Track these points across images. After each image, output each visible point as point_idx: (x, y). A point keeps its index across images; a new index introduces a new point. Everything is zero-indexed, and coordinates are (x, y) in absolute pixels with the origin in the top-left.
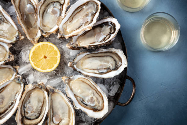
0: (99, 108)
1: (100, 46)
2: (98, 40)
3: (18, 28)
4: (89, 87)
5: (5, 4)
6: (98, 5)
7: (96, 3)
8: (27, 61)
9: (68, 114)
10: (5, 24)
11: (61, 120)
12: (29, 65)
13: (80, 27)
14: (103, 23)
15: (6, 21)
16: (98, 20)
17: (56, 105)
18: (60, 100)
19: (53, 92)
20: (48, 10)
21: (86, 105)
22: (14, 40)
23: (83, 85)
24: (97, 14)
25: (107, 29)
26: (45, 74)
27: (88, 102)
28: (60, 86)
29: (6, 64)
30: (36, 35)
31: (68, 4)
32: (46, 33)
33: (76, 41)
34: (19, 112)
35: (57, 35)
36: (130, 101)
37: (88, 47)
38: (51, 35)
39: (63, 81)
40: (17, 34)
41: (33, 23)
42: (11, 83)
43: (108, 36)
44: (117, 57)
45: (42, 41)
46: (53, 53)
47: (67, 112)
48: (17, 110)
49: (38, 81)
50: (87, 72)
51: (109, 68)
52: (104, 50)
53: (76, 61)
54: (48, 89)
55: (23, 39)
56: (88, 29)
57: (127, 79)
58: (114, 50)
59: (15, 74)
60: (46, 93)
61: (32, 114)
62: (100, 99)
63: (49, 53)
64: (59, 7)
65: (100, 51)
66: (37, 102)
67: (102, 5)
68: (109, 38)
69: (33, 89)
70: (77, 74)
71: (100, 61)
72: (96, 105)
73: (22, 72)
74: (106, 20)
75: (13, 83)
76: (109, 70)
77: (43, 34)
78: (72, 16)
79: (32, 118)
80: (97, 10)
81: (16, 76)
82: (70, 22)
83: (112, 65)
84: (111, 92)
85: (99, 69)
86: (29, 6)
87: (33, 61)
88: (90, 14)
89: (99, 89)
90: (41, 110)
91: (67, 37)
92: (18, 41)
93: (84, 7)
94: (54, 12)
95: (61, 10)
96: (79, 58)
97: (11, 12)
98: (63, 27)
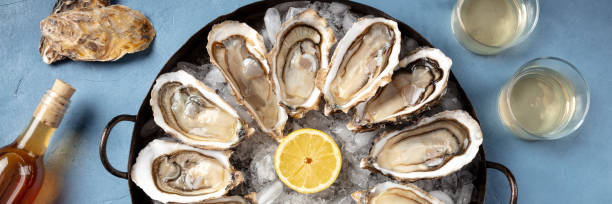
1: (419, 112)
2: (410, 103)
3: (238, 113)
5: (197, 70)
6: (392, 30)
7: (388, 26)
12: (278, 185)
13: (365, 83)
14: (411, 64)
15: (209, 105)
16: (401, 58)
20: (293, 62)
22: (236, 139)
24: (397, 49)
25: (423, 76)
30: (277, 119)
31: (331, 40)
32: (298, 109)
33: (364, 113)
35: (321, 110)
37: (395, 120)
39: (357, 200)
40: (239, 126)
41: (264, 95)
43: (430, 89)
44: (456, 127)
45: (291, 131)
46: (323, 148)
50: (403, 172)
51: (446, 154)
52: (429, 120)
53: (374, 155)
55: (254, 135)
56: (383, 84)
57: (488, 167)
58: (449, 114)
63: (317, 149)
64: (313, 51)
65: (419, 125)
67: (402, 26)
68: (433, 92)
71: (423, 142)
74: (415, 57)
76: (447, 157)
77: (294, 113)
78: (344, 64)
80: (394, 39)
82: (343, 76)
83: (451, 145)
85: (427, 160)
86: (247, 62)
87: (284, 175)
88: (380, 52)
91: (345, 108)
92: (243, 140)
93: (365, 39)
94: (305, 64)
95: (318, 57)
96: (379, 145)
97: (215, 84)
98: (330, 91)
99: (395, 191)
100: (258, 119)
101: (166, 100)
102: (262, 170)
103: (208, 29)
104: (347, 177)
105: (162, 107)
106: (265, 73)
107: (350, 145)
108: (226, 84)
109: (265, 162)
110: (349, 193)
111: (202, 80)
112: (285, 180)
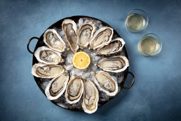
0: (113, 90)
1: (113, 54)
2: (112, 51)
3: (66, 44)
4: (107, 78)
5: (58, 30)
6: (112, 31)
7: (111, 30)
8: (71, 63)
9: (94, 94)
10: (58, 41)
11: (91, 97)
13: (101, 43)
14: (115, 41)
15: (58, 40)
16: (112, 39)
17: (87, 88)
18: (90, 85)
19: (86, 81)
20: (83, 34)
21: (105, 88)
22: (64, 50)
23: (103, 77)
24: (111, 36)
25: (117, 45)
26: (81, 70)
27: (106, 86)
28: (89, 77)
29: (59, 64)
30: (76, 48)
31: (95, 30)
32: (82, 47)
33: (99, 51)
34: (66, 92)
35: (88, 48)
36: (131, 86)
37: (106, 55)
38: (85, 48)
39: (92, 74)
40: (65, 47)
41: (74, 41)
42: (62, 75)
43: (118, 49)
44: (122, 61)
45: (79, 51)
46: (86, 58)
47: (94, 92)
48: (65, 91)
49: (77, 74)
50: (105, 69)
52: (116, 57)
53: (99, 63)
54: (83, 79)
56: (106, 45)
57: (129, 73)
58: (121, 57)
59: (64, 70)
60: (82, 81)
61: (74, 93)
62: (113, 85)
63: (84, 58)
64: (90, 32)
65: (113, 57)
66: (77, 86)
67: (114, 31)
69: (75, 79)
70: (99, 70)
71: (113, 63)
72: (111, 89)
73: (68, 69)
74: (116, 40)
75: (63, 75)
76: (118, 68)
77: (80, 47)
78: (97, 37)
79: (74, 95)
80: (111, 33)
81: (64, 71)
82: (96, 40)
83: (120, 65)
84: (119, 81)
85: (113, 67)
86: (71, 31)
87: (74, 63)
88: (107, 36)
89: (113, 79)
90: (79, 91)
91: (94, 49)
92: (66, 51)
93: (104, 32)
94: (86, 35)
95: (90, 34)
96: (101, 61)
97: (61, 35)
98: (92, 44)
99: (103, 73)
100: (70, 46)
101: (48, 36)
102: (69, 60)
103: (63, 20)
104: (91, 67)
105: (46, 37)
106: (75, 35)
107: (93, 59)
108: (64, 35)
109: (70, 58)
110: (90, 72)
111: (58, 33)
112: (74, 64)
